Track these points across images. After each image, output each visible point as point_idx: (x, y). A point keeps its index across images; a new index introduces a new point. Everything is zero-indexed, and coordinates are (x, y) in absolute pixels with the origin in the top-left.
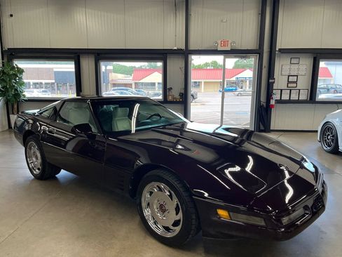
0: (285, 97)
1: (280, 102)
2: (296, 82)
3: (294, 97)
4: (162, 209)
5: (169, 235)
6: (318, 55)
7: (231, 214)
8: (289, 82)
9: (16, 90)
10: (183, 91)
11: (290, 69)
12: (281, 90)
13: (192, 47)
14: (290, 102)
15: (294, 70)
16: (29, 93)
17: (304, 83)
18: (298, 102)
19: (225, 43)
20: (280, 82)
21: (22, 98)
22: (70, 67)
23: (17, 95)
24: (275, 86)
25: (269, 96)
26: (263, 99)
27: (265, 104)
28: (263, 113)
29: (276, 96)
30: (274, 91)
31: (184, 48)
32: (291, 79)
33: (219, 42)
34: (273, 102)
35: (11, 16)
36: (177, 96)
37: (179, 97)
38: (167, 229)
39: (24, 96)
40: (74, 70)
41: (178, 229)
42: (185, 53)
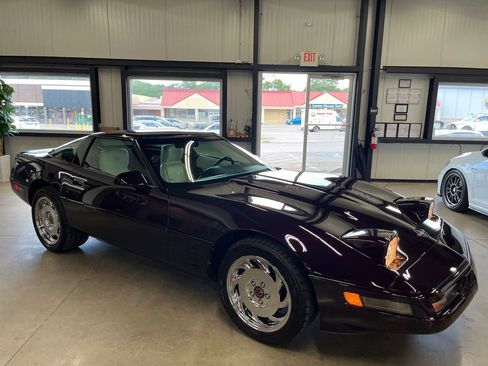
0: (391, 134)
1: (384, 140)
2: (405, 114)
3: (403, 134)
4: (259, 293)
6: (437, 77)
7: (364, 299)
8: (396, 113)
9: (3, 118)
10: (250, 124)
11: (398, 95)
12: (386, 124)
13: (262, 61)
14: (396, 140)
15: (404, 96)
17: (416, 114)
18: (408, 140)
19: (310, 56)
20: (384, 113)
21: (11, 130)
22: (83, 84)
24: (378, 120)
25: (370, 133)
26: (361, 136)
27: (363, 144)
28: (360, 156)
29: (379, 133)
30: (376, 126)
31: (251, 61)
32: (399, 109)
33: (302, 55)
34: (374, 141)
36: (241, 130)
37: (244, 132)
38: (265, 320)
39: (14, 127)
40: (89, 89)
41: (283, 321)
42: (253, 69)
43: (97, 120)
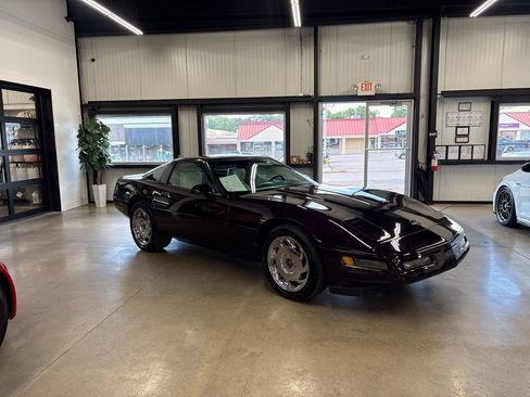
0: (453, 156)
1: (446, 162)
2: (467, 136)
3: (466, 156)
4: (289, 264)
5: (296, 289)
6: (498, 98)
7: (356, 260)
8: (457, 136)
9: (101, 153)
10: (311, 151)
11: (458, 118)
12: (447, 147)
13: (323, 93)
14: (459, 162)
15: (464, 119)
16: (115, 158)
17: (479, 136)
18: (472, 162)
19: (367, 86)
20: (445, 135)
21: (108, 163)
22: (165, 122)
23: (103, 159)
24: (438, 142)
25: (430, 157)
26: (422, 158)
27: (424, 167)
28: (422, 180)
29: (440, 155)
30: (437, 149)
31: (312, 94)
32: (460, 131)
33: (359, 85)
34: (434, 163)
35: (93, 60)
36: (304, 158)
37: (306, 159)
38: (294, 284)
39: (110, 161)
40: (170, 125)
41: (304, 282)
42: (314, 101)
43: (177, 152)
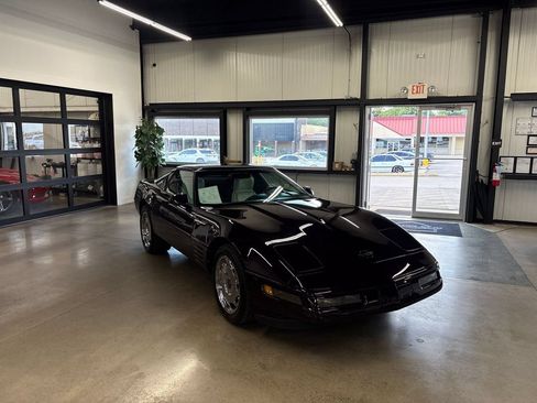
0: (523, 168)
1: (514, 176)
5: (233, 311)
8: (529, 146)
9: (154, 153)
10: (355, 158)
11: (531, 125)
12: (516, 158)
13: (372, 95)
14: (530, 177)
19: (419, 87)
21: (161, 162)
23: (155, 158)
24: (502, 152)
25: (491, 170)
27: (485, 181)
31: (358, 96)
32: (533, 141)
33: (410, 88)
34: (496, 177)
35: (154, 65)
36: (348, 164)
37: (350, 165)
39: (163, 160)
42: (360, 104)
43: (224, 153)
